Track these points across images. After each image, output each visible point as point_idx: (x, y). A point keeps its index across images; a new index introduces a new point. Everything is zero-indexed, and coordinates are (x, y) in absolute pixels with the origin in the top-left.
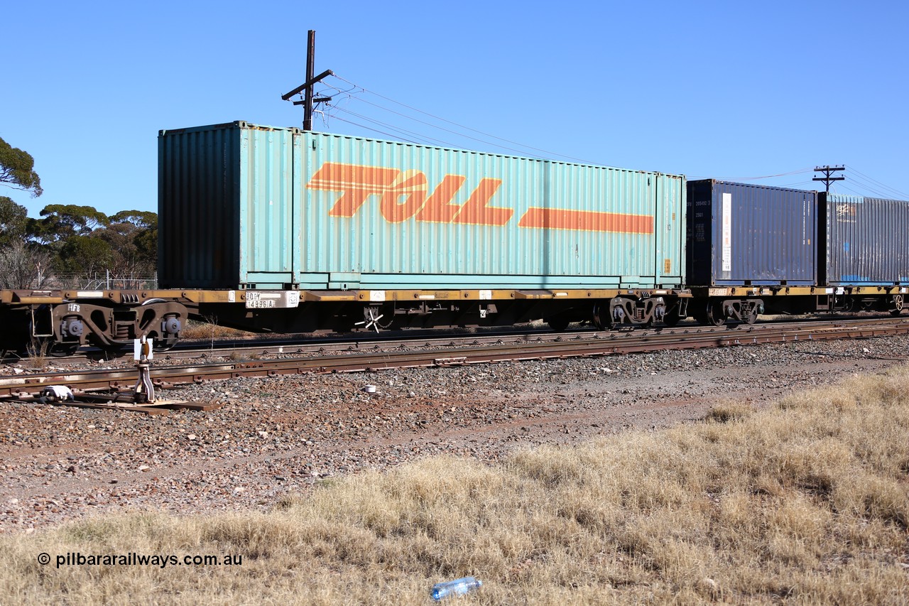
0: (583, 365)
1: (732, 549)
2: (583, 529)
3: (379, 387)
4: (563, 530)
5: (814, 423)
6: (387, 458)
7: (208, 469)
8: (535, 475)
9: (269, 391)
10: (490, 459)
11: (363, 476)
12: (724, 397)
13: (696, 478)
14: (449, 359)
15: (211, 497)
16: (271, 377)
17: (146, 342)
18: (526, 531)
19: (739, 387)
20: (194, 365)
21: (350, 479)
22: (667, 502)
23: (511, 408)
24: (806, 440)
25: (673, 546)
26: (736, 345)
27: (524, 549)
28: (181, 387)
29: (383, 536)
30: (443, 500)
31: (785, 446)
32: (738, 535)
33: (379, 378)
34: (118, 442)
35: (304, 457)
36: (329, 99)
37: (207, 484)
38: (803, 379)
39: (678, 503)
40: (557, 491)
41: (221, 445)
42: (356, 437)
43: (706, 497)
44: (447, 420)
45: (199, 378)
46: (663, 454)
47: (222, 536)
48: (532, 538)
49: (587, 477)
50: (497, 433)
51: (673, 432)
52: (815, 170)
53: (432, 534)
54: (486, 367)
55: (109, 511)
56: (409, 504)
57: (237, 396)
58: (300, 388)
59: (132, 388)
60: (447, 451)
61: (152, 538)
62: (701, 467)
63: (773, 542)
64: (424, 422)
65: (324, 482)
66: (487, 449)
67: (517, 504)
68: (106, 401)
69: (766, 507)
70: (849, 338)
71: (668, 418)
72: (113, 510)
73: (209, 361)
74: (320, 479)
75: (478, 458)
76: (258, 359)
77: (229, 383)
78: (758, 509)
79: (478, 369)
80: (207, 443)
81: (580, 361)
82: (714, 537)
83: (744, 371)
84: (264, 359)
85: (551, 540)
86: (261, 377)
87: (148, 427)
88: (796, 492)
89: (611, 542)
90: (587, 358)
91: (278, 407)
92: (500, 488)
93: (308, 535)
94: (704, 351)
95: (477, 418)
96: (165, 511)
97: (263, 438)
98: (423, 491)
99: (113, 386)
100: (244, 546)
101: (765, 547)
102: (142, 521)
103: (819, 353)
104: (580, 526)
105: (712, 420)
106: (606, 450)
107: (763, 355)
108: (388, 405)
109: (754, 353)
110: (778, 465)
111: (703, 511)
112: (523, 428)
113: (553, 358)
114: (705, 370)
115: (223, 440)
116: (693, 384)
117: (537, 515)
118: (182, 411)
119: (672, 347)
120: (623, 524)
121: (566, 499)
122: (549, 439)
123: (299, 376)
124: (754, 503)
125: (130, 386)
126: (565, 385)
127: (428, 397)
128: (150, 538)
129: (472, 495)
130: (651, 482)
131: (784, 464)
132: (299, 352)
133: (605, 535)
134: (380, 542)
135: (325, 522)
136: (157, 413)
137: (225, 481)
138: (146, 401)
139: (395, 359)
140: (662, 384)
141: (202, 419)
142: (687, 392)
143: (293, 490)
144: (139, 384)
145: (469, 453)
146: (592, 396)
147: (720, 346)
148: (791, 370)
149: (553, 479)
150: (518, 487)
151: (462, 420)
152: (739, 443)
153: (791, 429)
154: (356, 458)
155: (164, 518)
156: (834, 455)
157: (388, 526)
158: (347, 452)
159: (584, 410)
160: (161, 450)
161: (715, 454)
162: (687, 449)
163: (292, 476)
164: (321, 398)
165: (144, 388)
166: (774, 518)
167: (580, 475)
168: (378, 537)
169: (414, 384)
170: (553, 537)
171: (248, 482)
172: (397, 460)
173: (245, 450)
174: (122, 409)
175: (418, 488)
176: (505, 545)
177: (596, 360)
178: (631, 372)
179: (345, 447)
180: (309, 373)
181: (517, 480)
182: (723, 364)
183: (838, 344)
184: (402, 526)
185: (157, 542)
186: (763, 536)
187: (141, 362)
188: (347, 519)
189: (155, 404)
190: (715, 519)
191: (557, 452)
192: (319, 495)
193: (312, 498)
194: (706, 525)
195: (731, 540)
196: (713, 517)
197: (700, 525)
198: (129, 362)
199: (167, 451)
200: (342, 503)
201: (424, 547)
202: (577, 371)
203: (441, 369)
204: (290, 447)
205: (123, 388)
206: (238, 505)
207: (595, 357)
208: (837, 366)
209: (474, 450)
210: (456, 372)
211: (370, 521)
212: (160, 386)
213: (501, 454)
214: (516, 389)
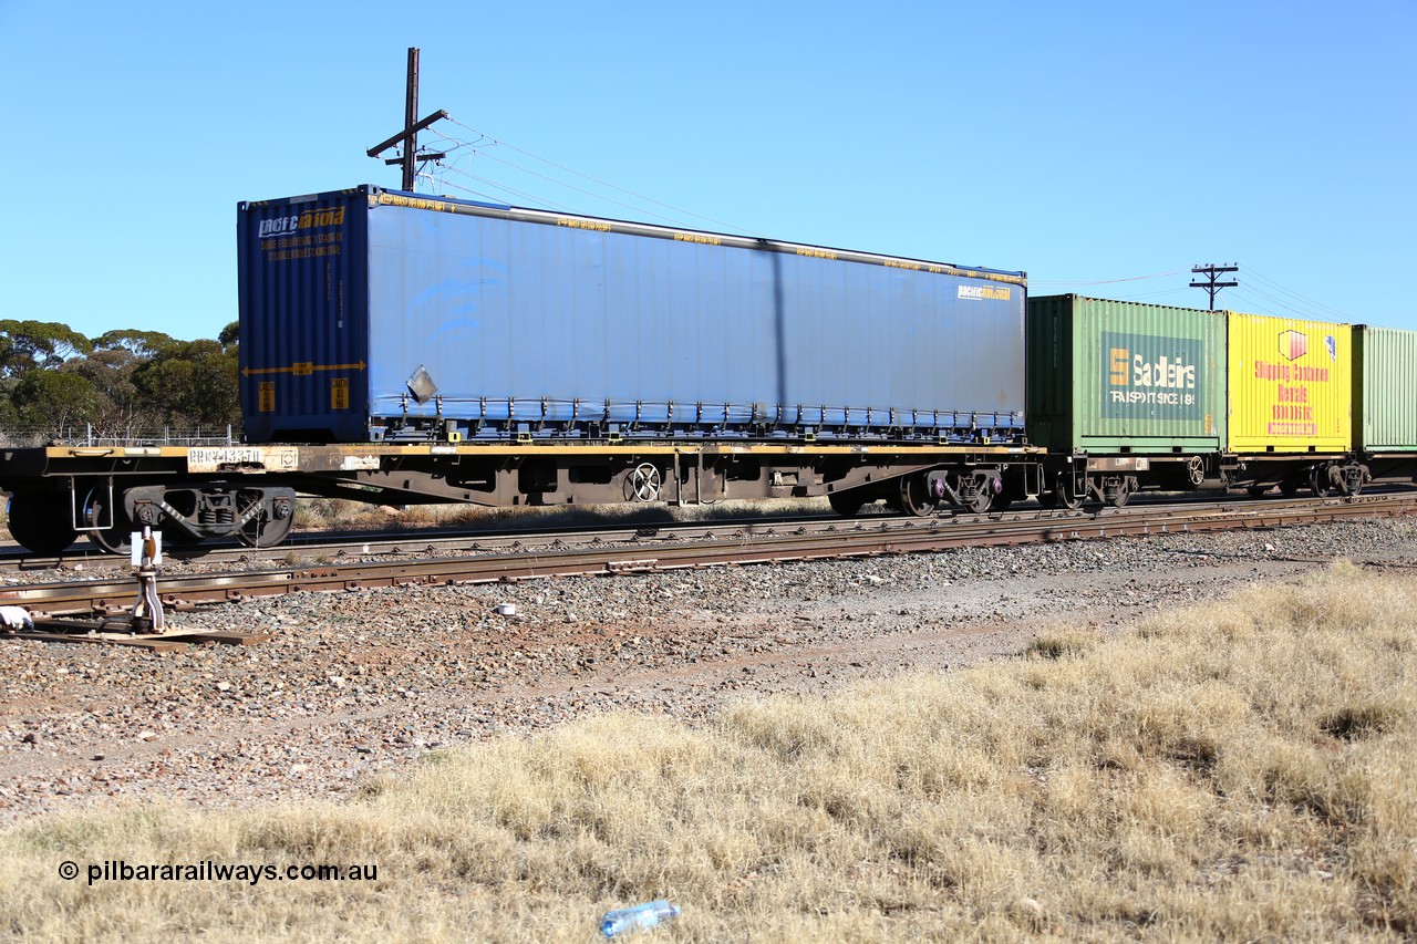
0: (838, 572)
1: (1065, 853)
2: (837, 825)
3: (520, 606)
4: (807, 826)
5: (1191, 659)
6: (533, 716)
7: (249, 736)
8: (763, 742)
9: (347, 613)
10: (694, 717)
11: (495, 744)
12: (1055, 620)
13: (1012, 746)
14: (630, 562)
15: (254, 780)
16: (349, 592)
17: (151, 537)
18: (749, 829)
19: (1078, 605)
20: (228, 573)
21: (476, 750)
22: (966, 782)
23: (726, 639)
24: (1179, 685)
25: (974, 849)
26: (1074, 540)
27: (746, 856)
28: (206, 607)
29: (526, 839)
30: (619, 782)
31: (1146, 694)
32: (1073, 831)
33: (521, 593)
34: (105, 696)
35: (401, 716)
36: (441, 156)
37: (248, 760)
38: (1174, 592)
39: (983, 783)
40: (797, 766)
41: (270, 699)
42: (485, 685)
43: (1026, 775)
44: (627, 657)
45: (236, 594)
46: (961, 708)
47: (271, 841)
48: (759, 839)
49: (843, 745)
50: (704, 676)
51: (976, 673)
52: (1194, 271)
53: (602, 835)
54: (688, 574)
55: (90, 803)
56: (566, 789)
57: (296, 622)
58: (395, 609)
59: (128, 610)
60: (626, 706)
61: (159, 847)
62: (1019, 727)
63: (1127, 841)
64: (590, 661)
65: (433, 755)
66: (689, 702)
67: (735, 787)
68: (86, 630)
69: (1116, 788)
70: (1245, 529)
71: (968, 652)
72: (97, 802)
73: (253, 567)
74: (427, 751)
75: (675, 717)
76: (330, 563)
77: (283, 601)
78: (1104, 791)
79: (675, 577)
80: (247, 695)
81: (833, 565)
82: (1037, 835)
83: (1085, 579)
84: (339, 564)
85: (788, 842)
86: (334, 591)
87: (154, 672)
88: (1162, 765)
89: (880, 844)
90: (844, 560)
91: (362, 638)
92: (709, 763)
93: (407, 837)
94: (1024, 549)
95: (673, 654)
96: (179, 801)
97: (335, 686)
98: (589, 767)
99: (98, 607)
100: (307, 856)
101: (1115, 850)
102: (143, 819)
103: (1199, 552)
104: (832, 819)
105: (1036, 655)
106: (873, 703)
107: (1113, 555)
108: (534, 634)
109: (1100, 552)
110: (1135, 723)
111: (1022, 796)
112: (745, 670)
113: (792, 561)
114: (1025, 578)
115: (274, 691)
116: (1007, 599)
117: (767, 803)
118: (208, 645)
119: (975, 543)
120: (898, 816)
121: (811, 778)
122: (785, 686)
123: (395, 590)
124: (1098, 782)
125: (124, 607)
126: (810, 603)
127: (597, 622)
128: (155, 844)
129: (665, 774)
130: (942, 752)
131: (1144, 722)
132: (395, 552)
133: (870, 834)
134: (521, 848)
135: (435, 819)
136: (168, 649)
137: (277, 754)
138: (151, 630)
139: (546, 562)
140: (960, 600)
141: (241, 658)
142: (998, 612)
143: (384, 767)
144: (140, 603)
145: (661, 709)
146: (851, 619)
147: (1049, 542)
148: (1156, 577)
149: (792, 748)
150: (736, 760)
151: (650, 657)
152: (1076, 690)
153: (1156, 668)
154: (484, 718)
155: (178, 814)
156: (1221, 708)
157: (534, 822)
158: (471, 708)
159: (840, 641)
160: (175, 708)
161: (1042, 708)
162: (998, 700)
163: (383, 746)
164: (429, 624)
165: (147, 609)
166: (1129, 806)
167: (833, 742)
168: (518, 840)
169: (575, 602)
170: (790, 838)
171: (313, 756)
172: (548, 721)
173: (307, 706)
174: (112, 643)
175: (581, 763)
176: (716, 850)
177: (858, 564)
178: (913, 582)
179: (467, 700)
180: (411, 584)
181: (735, 750)
182: (1052, 570)
183: (1227, 537)
184: (556, 822)
185: (167, 852)
186: (1112, 833)
187: (142, 569)
188: (470, 812)
189: (166, 635)
190: (1040, 807)
191: (797, 706)
192: (425, 775)
193: (415, 779)
194: (1026, 816)
195: (1063, 840)
196: (1036, 804)
197: (1017, 817)
198: (124, 568)
199: (184, 709)
200: (463, 789)
201: (590, 856)
202: (830, 581)
203: (617, 578)
204: (380, 700)
205: (113, 610)
206: (296, 792)
207: (857, 559)
208: (1226, 571)
209: (669, 703)
210: (642, 583)
211: (506, 815)
212: (173, 607)
213: (710, 710)
214: (735, 608)
